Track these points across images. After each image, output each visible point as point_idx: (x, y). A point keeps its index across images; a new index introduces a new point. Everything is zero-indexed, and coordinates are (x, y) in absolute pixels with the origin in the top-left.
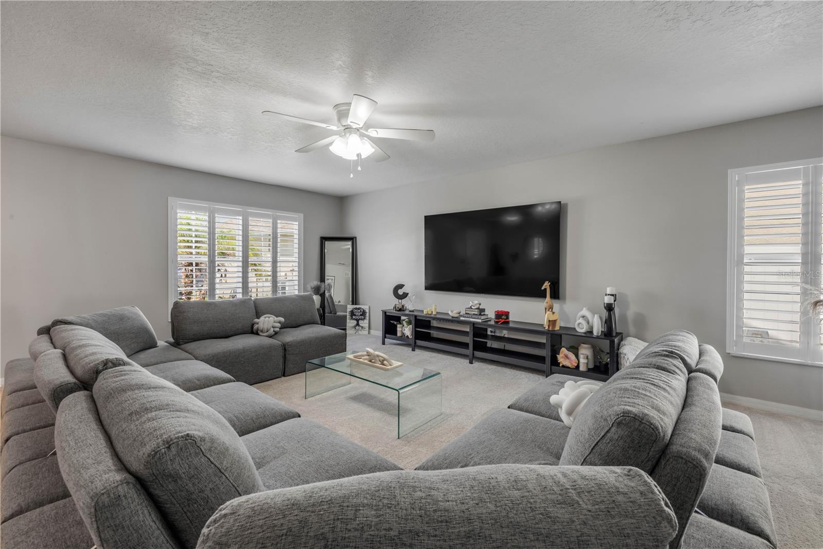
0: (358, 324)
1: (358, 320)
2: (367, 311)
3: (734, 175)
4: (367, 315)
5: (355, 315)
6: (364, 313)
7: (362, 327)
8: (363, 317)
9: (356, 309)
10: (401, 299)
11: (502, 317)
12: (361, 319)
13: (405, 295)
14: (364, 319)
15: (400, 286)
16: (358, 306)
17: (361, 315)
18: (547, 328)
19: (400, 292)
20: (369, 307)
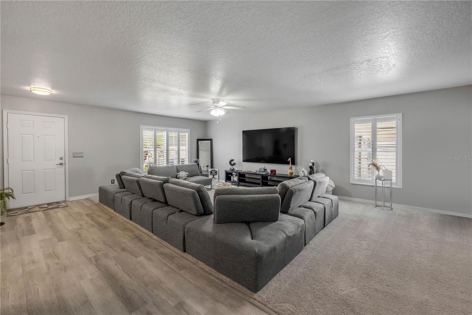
0: (214, 177)
1: (213, 175)
2: (218, 171)
3: (352, 120)
4: (218, 173)
5: (212, 173)
6: (216, 172)
7: (216, 178)
8: (216, 174)
9: (213, 170)
10: (233, 166)
11: (273, 172)
12: (215, 175)
13: (234, 164)
14: (216, 175)
15: (232, 160)
16: (213, 169)
17: (215, 173)
18: (289, 175)
19: (232, 163)
20: (219, 170)
